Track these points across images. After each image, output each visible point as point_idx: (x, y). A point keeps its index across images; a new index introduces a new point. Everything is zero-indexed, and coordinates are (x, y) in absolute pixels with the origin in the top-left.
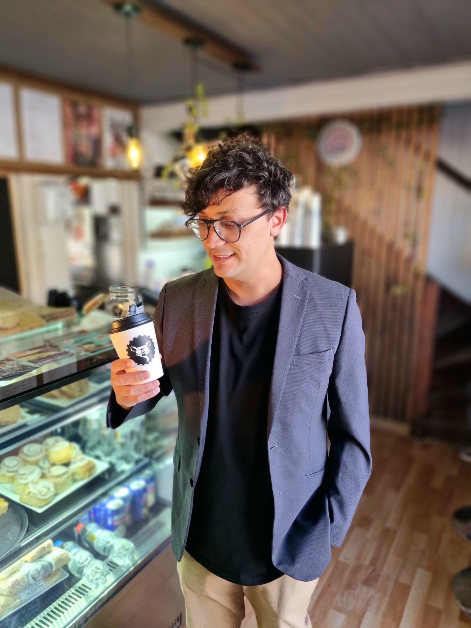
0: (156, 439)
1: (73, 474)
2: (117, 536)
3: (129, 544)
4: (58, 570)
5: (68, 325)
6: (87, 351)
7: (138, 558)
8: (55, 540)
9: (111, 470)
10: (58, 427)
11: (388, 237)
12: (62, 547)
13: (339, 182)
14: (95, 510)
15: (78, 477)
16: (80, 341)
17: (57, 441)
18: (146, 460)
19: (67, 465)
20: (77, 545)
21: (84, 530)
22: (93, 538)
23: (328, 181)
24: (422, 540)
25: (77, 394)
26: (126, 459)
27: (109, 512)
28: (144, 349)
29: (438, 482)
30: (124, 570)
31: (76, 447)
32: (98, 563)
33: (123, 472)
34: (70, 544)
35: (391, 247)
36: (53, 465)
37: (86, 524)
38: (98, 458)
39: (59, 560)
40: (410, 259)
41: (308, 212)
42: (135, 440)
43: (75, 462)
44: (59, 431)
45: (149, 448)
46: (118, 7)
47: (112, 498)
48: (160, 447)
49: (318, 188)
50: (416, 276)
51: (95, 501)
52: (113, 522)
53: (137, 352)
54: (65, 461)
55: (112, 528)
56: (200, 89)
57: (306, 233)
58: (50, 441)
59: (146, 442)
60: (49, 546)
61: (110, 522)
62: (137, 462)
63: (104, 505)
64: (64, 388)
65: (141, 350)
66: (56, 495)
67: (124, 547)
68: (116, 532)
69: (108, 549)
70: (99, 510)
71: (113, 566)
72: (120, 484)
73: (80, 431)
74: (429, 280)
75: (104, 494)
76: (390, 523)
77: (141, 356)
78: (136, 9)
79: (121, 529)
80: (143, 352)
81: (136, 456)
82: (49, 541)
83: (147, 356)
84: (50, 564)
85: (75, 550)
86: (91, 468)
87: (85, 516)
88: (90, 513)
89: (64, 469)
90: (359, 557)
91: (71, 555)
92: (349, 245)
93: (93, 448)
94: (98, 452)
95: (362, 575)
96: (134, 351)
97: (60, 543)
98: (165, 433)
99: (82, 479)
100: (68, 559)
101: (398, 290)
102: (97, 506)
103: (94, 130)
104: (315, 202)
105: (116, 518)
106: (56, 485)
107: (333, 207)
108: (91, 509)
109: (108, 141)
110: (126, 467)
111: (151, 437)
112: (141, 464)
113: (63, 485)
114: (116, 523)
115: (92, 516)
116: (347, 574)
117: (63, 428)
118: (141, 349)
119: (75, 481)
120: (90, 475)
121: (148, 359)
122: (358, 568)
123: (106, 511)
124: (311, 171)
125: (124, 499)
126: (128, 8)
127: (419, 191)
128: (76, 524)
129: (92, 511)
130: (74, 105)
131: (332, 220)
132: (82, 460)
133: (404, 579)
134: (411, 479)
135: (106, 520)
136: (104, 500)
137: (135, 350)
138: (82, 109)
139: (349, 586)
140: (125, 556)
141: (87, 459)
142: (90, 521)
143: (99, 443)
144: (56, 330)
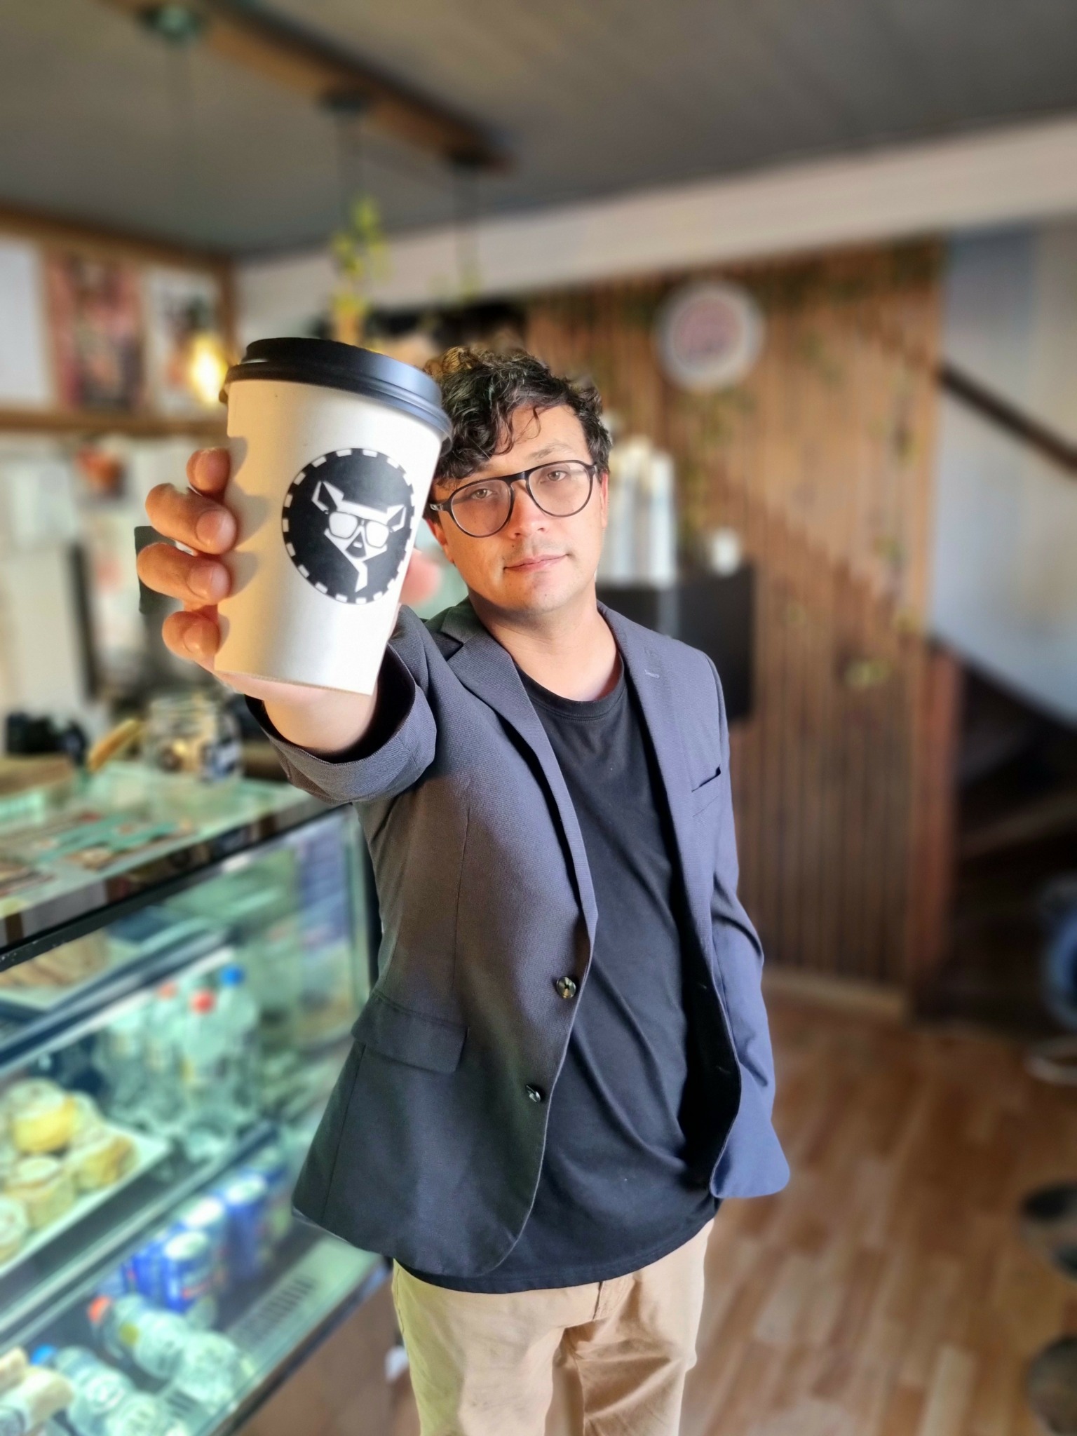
0: (289, 1072)
1: (76, 1176)
2: (193, 1327)
3: (223, 1346)
4: (39, 1426)
5: (58, 799)
6: (89, 866)
7: (254, 1371)
8: (31, 1349)
9: (177, 1159)
10: (41, 1055)
11: (834, 551)
12: (51, 1365)
13: (712, 426)
14: (137, 1264)
15: (88, 1182)
16: (75, 840)
17: (36, 1093)
18: (264, 1127)
19: (59, 1152)
20: (90, 1356)
21: (110, 1316)
22: (132, 1335)
23: (689, 426)
24: (949, 1273)
25: (75, 973)
26: (212, 1126)
27: (172, 1267)
28: (370, 525)
29: (981, 1129)
30: (212, 1411)
31: (84, 1102)
32: (144, 1403)
33: (204, 1161)
34: (71, 1355)
35: (842, 575)
36: (25, 1154)
37: (115, 1298)
38: (142, 1127)
39: (42, 1402)
40: (888, 603)
41: (641, 499)
42: (233, 1079)
43: (81, 1146)
44: (46, 1063)
45: (271, 1094)
46: (149, 17)
47: (179, 1228)
48: (299, 1091)
49: (665, 442)
50: (906, 640)
51: (136, 1238)
52: (182, 1289)
53: (334, 519)
54: (56, 1143)
55: (180, 1306)
56: (367, 215)
57: (639, 550)
58: (20, 1092)
59: (261, 1080)
60: (15, 1366)
61: (174, 1290)
62: (242, 1131)
63: (158, 1249)
64: (43, 960)
65: (355, 521)
66: (32, 1231)
67: (210, 1353)
68: (193, 1314)
69: (172, 1362)
70: (147, 1261)
71: (183, 1406)
72: (203, 1189)
73: (99, 1061)
74: (935, 649)
75: (159, 1221)
76: (873, 1237)
77: (342, 545)
78: (197, 22)
79: (204, 1307)
80: (359, 539)
81: (240, 1116)
82: (16, 1354)
83: (366, 562)
84: (20, 1417)
85: (84, 1372)
86: (122, 1156)
87: (113, 1277)
88: (124, 1272)
89: (52, 1165)
90: (801, 1325)
91: (73, 1385)
92: (745, 575)
93: (131, 1103)
94: (143, 1113)
95: (809, 1373)
96: (322, 507)
97: (46, 1353)
98: (311, 1055)
99: (100, 1187)
100: (66, 1396)
101: (865, 676)
102: (142, 1252)
103: (122, 325)
104: (660, 476)
105: (190, 1279)
106: (30, 1209)
107: (701, 486)
108: (125, 1259)
109: (160, 347)
110: (214, 1148)
111: (275, 1067)
112: (251, 1137)
113: (52, 1207)
114: (191, 1293)
115: (131, 1278)
116: (774, 1373)
117: (56, 1057)
118: (359, 519)
119: (81, 1192)
120: (120, 1174)
121: (362, 582)
122: (798, 1356)
123: (164, 1262)
124: (646, 403)
125: (210, 1230)
126: (174, 17)
127: (902, 440)
128: (90, 1299)
129: (129, 1264)
130: (72, 265)
131: (700, 516)
132: (100, 1137)
133: (910, 1377)
134: (916, 1126)
135: (164, 1287)
136: (160, 1235)
137: (332, 507)
138: (93, 273)
139: (781, 1401)
140: (212, 1377)
141: (115, 1132)
142: (127, 1289)
143: (144, 1088)
144: (28, 813)
